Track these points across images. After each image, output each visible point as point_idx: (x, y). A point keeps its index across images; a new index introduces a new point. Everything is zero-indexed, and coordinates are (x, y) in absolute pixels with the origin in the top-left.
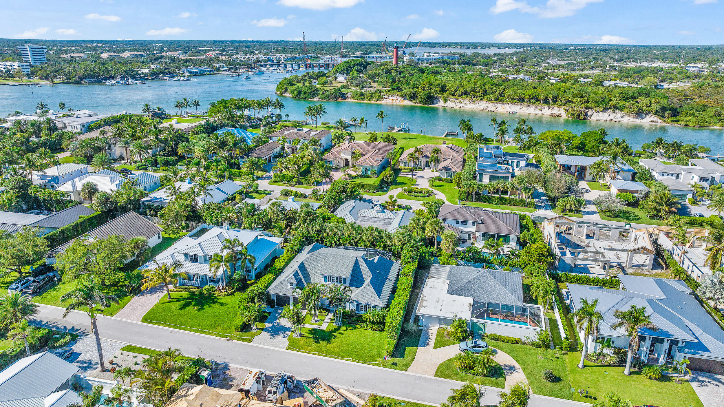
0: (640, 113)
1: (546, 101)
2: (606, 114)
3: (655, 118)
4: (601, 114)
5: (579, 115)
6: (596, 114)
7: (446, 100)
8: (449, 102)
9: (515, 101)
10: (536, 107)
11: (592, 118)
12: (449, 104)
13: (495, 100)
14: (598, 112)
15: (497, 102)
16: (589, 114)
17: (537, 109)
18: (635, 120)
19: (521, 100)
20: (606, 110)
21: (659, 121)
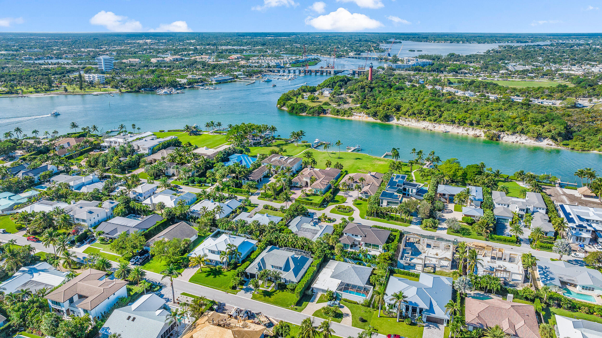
0: (539, 137)
1: (471, 124)
2: (514, 137)
3: (551, 142)
4: (510, 137)
5: (492, 137)
6: (506, 136)
7: (398, 119)
8: (400, 120)
9: (448, 123)
10: (464, 128)
11: (503, 139)
12: (401, 122)
13: (434, 121)
14: (508, 135)
15: (435, 122)
16: (501, 136)
17: (464, 130)
18: (535, 142)
19: (453, 122)
20: (514, 133)
21: (553, 144)
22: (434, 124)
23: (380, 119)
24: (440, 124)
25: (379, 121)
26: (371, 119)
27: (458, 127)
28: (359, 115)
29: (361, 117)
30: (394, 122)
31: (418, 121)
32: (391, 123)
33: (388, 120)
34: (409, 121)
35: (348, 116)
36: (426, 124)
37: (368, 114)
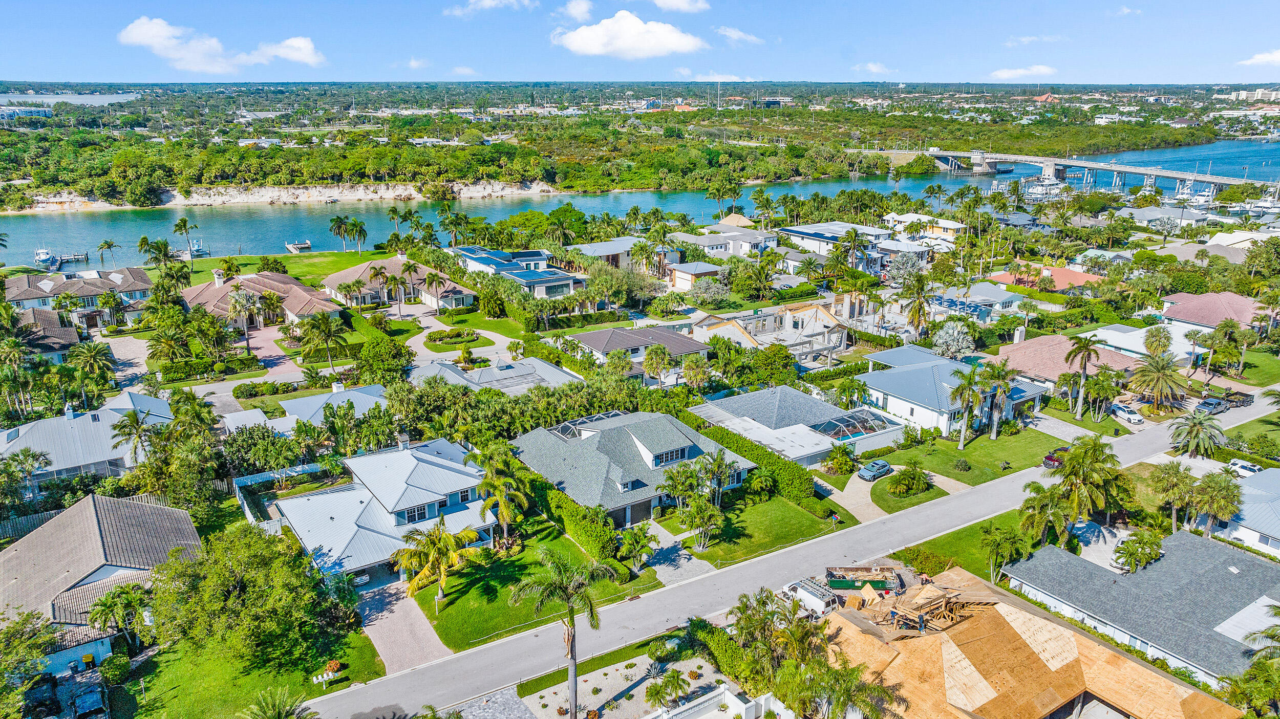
3: (544, 186)
4: (472, 188)
5: (444, 193)
6: (465, 189)
7: (188, 193)
8: (194, 195)
10: (367, 187)
17: (368, 192)
19: (337, 178)
22: (293, 191)
23: (134, 203)
24: (307, 188)
25: (129, 207)
26: (101, 206)
27: (352, 187)
28: (58, 199)
29: (66, 206)
30: (177, 202)
31: (246, 189)
32: (168, 206)
33: (160, 202)
34: (220, 193)
35: (21, 208)
36: (270, 194)
37: (89, 194)
